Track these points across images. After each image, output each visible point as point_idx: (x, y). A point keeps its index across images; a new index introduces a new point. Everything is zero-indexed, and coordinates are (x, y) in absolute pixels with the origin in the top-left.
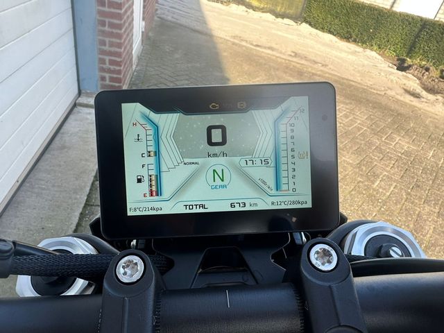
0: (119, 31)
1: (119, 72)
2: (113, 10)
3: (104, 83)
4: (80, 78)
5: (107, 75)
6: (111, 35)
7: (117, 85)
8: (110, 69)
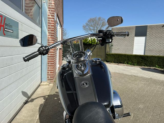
0: (53, 65)
1: (53, 75)
2: (51, 60)
3: (49, 78)
4: (42, 78)
5: (49, 76)
6: (51, 66)
7: (52, 78)
8: (50, 74)
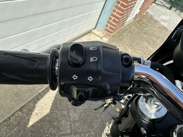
1: (114, 26)
3: (107, 28)
5: (109, 25)
7: (111, 31)
8: (112, 23)
